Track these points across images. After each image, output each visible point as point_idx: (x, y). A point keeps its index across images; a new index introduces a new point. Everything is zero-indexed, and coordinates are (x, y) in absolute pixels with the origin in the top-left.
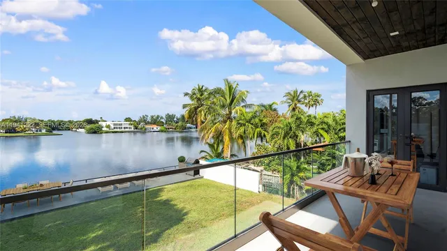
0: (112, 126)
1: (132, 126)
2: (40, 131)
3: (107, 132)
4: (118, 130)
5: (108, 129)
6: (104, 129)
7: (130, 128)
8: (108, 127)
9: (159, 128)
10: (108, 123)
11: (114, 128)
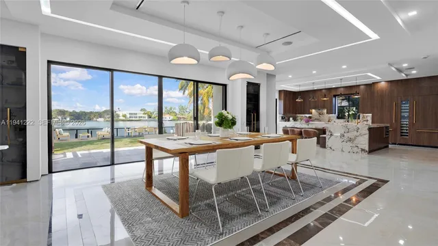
0: (128, 116)
1: (146, 116)
2: (65, 119)
3: (123, 120)
4: (134, 119)
5: (124, 118)
6: (121, 118)
7: (144, 117)
8: (125, 116)
9: (172, 118)
10: (125, 113)
11: (130, 117)
